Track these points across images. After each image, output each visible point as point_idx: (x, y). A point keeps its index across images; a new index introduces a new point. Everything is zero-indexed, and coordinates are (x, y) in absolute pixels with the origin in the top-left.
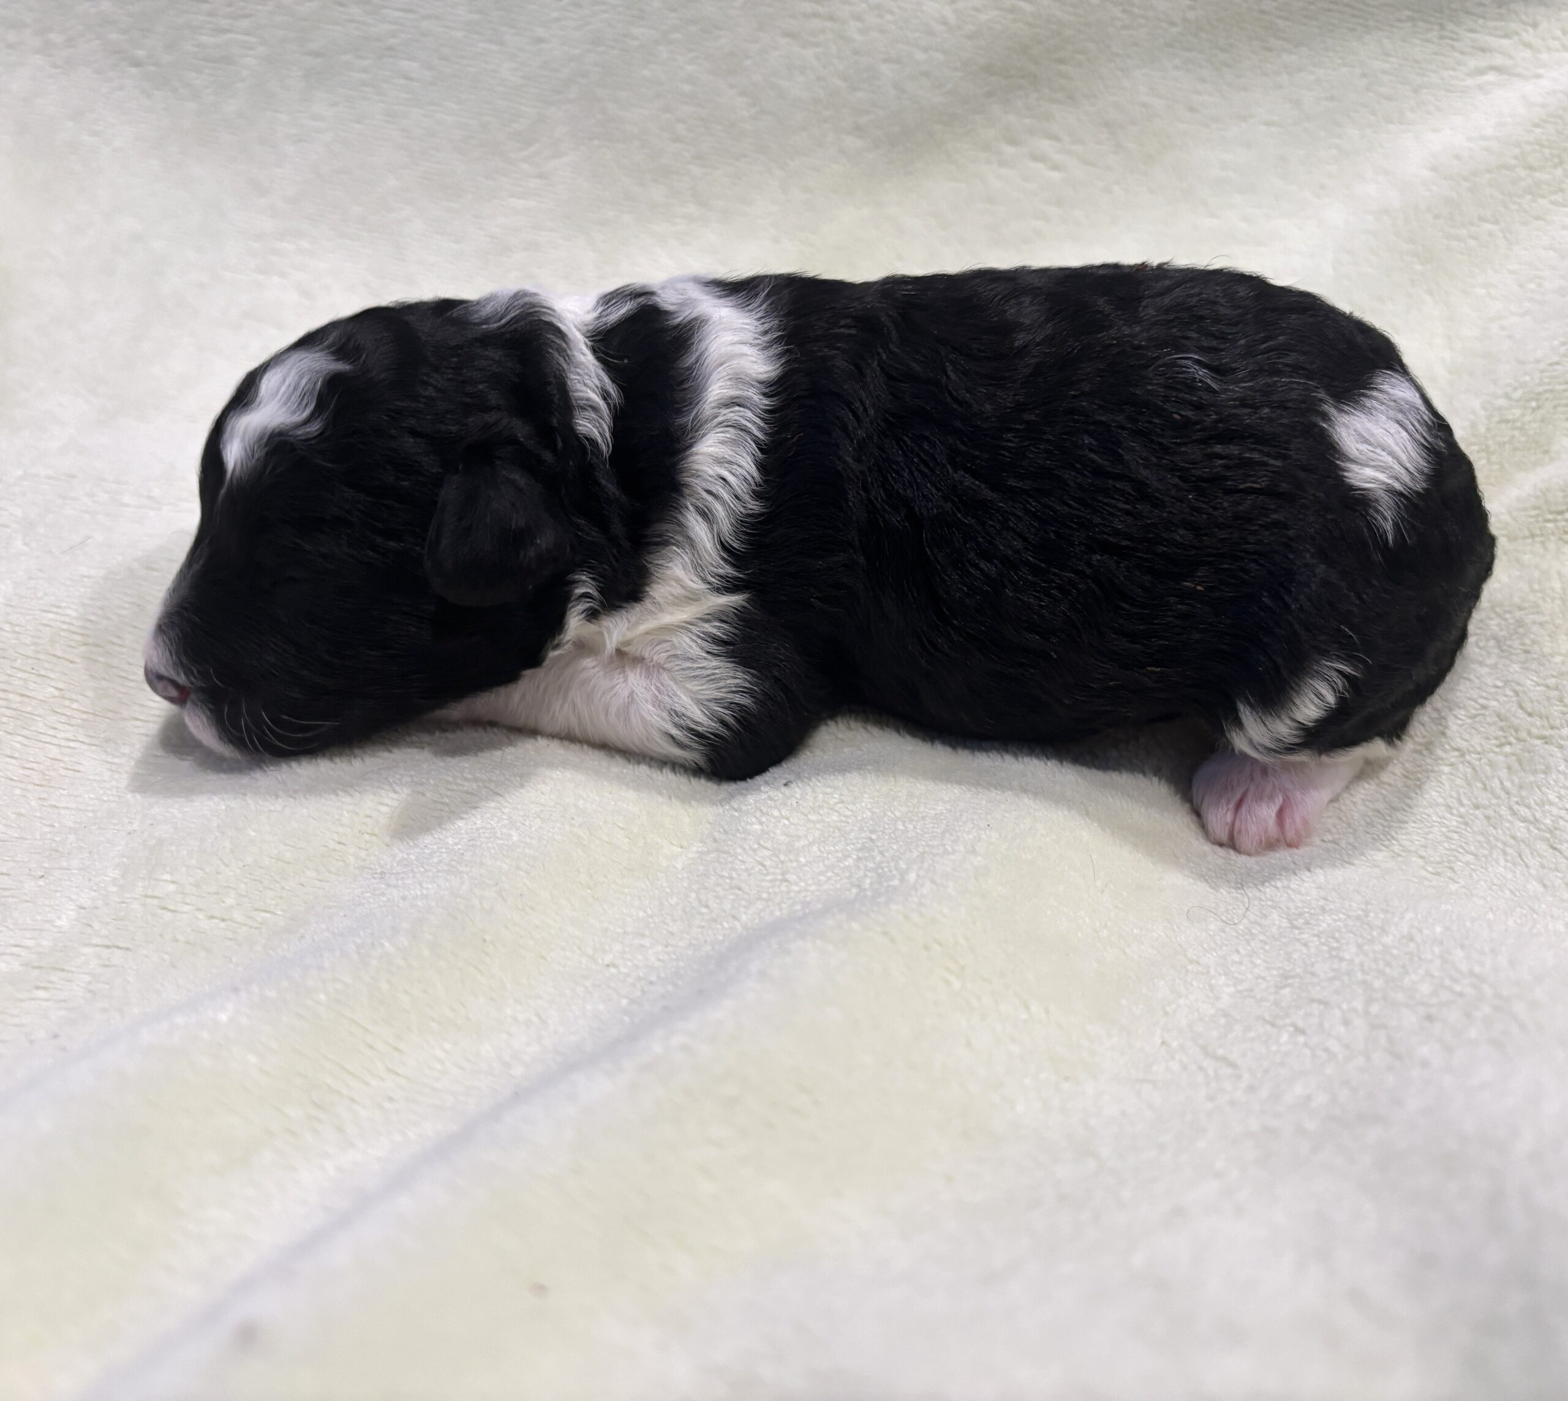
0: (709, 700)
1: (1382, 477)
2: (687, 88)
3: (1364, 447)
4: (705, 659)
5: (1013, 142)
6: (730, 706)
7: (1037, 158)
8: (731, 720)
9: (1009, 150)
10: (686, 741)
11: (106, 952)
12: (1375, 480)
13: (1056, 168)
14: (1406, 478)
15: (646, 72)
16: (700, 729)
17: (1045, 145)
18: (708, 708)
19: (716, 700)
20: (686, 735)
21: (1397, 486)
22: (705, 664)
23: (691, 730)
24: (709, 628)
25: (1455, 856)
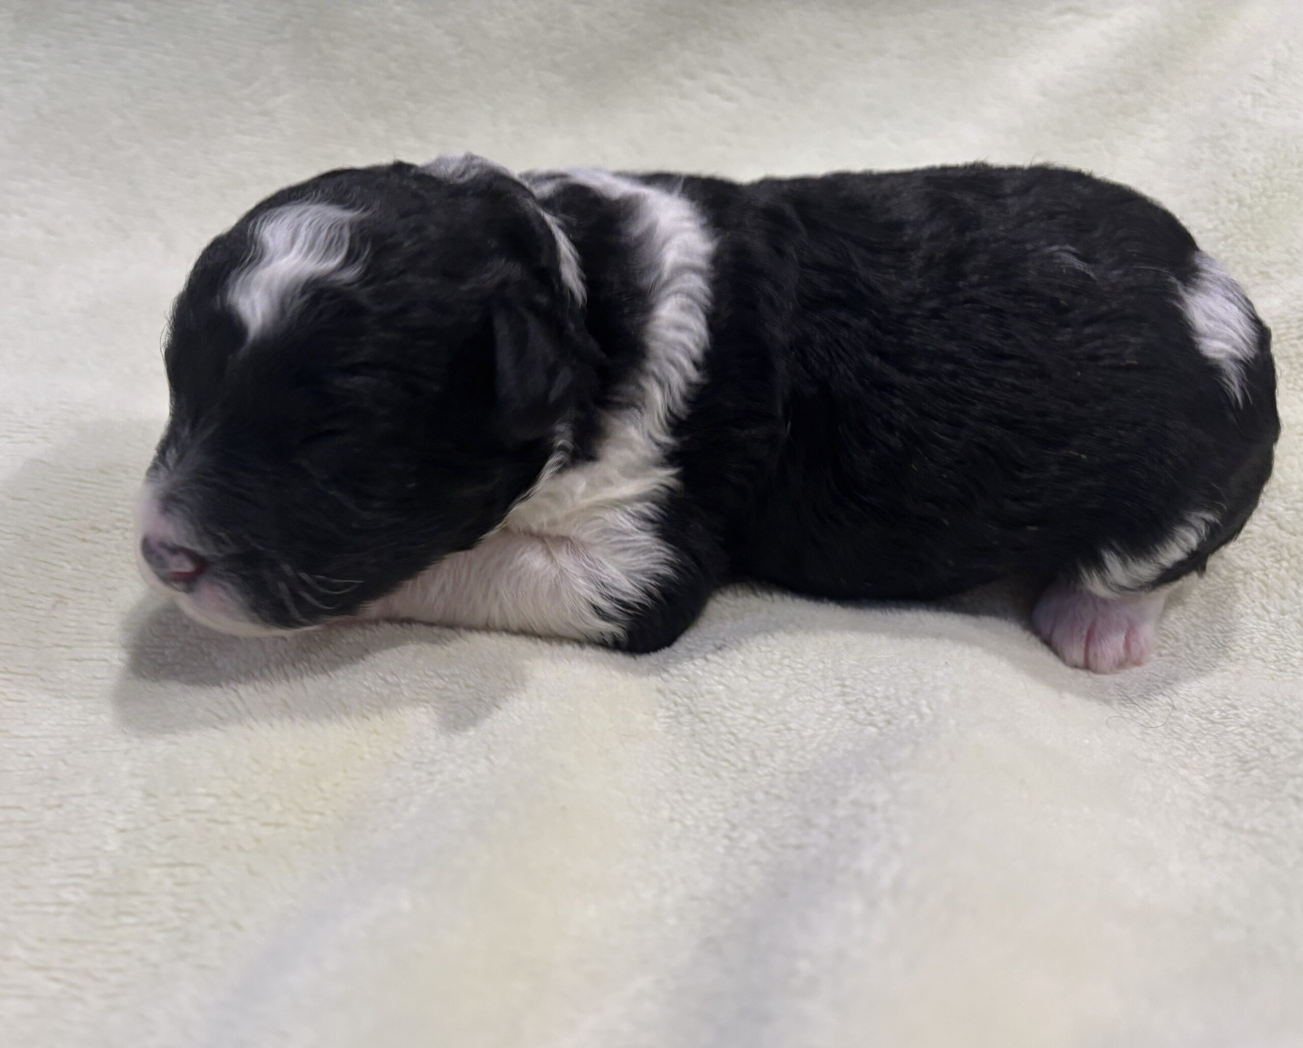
0: (635, 572)
1: (1228, 348)
2: (396, 28)
3: (1211, 324)
4: (637, 533)
5: (691, 76)
6: (657, 577)
7: (711, 90)
8: (656, 593)
9: (687, 83)
10: (614, 613)
11: (177, 871)
12: (1222, 351)
13: (730, 98)
14: (1244, 347)
15: (357, 13)
16: (625, 599)
17: (719, 79)
18: (636, 580)
19: (643, 572)
20: (615, 607)
21: (1239, 355)
22: (637, 537)
23: (619, 601)
24: (640, 507)
25: (1288, 654)
